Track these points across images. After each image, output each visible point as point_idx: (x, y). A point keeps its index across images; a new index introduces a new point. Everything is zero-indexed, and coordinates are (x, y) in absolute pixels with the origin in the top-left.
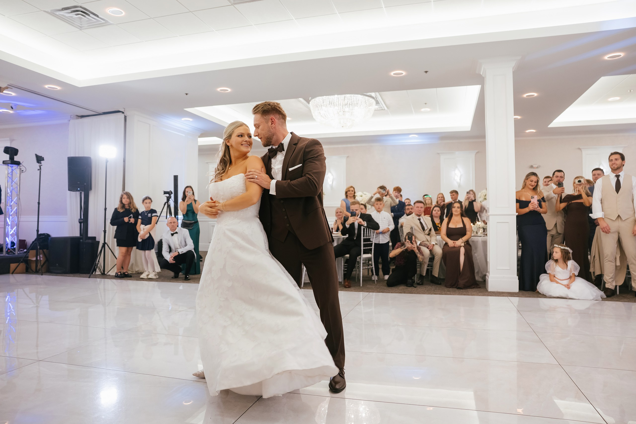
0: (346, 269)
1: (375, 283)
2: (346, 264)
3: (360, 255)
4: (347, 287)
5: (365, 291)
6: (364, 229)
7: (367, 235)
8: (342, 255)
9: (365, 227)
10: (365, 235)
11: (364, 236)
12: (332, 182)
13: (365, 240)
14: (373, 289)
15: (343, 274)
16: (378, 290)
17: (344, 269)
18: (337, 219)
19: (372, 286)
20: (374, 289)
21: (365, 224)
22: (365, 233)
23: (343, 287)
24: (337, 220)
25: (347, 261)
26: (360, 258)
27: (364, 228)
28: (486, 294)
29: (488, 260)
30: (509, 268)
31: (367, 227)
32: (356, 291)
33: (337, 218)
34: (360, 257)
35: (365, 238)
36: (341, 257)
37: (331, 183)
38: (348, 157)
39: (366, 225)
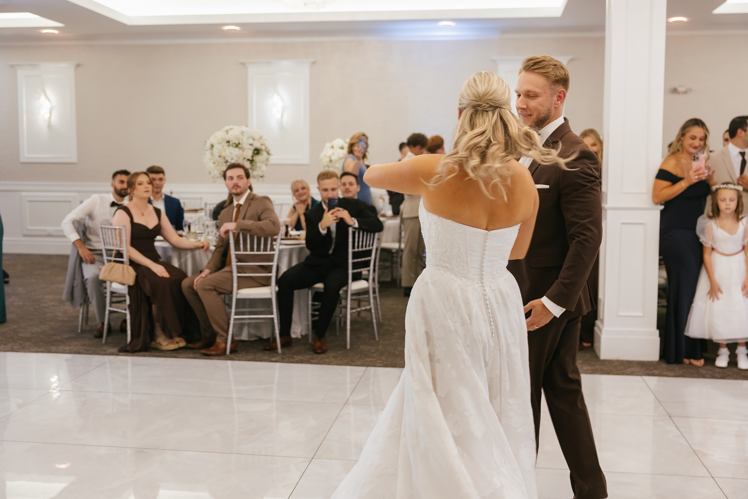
0: (317, 313)
1: (374, 339)
2: (316, 303)
3: (346, 283)
4: (319, 351)
5: (358, 363)
6: (354, 233)
7: (360, 244)
8: (309, 285)
9: (355, 228)
10: (356, 244)
11: (353, 247)
12: (282, 115)
13: (356, 255)
14: (374, 358)
15: (310, 323)
16: (384, 358)
17: (314, 313)
18: (297, 203)
19: (370, 347)
20: (375, 355)
21: (354, 222)
22: (356, 240)
23: (312, 353)
24: (297, 206)
25: (317, 296)
26: (346, 292)
27: (354, 230)
28: (597, 367)
29: (600, 296)
30: (640, 314)
31: (359, 229)
32: (339, 362)
33: (296, 201)
34: (345, 288)
35: (356, 250)
36: (306, 290)
37: (278, 116)
38: (313, 63)
39: (357, 225)
